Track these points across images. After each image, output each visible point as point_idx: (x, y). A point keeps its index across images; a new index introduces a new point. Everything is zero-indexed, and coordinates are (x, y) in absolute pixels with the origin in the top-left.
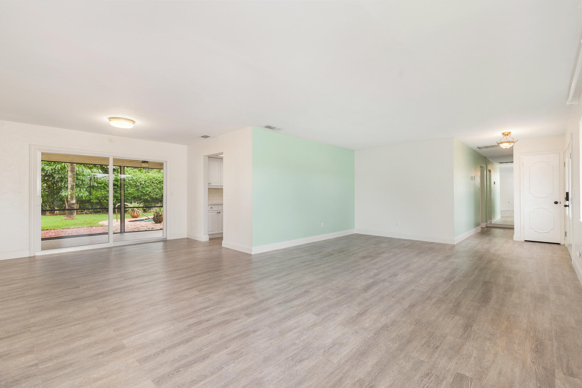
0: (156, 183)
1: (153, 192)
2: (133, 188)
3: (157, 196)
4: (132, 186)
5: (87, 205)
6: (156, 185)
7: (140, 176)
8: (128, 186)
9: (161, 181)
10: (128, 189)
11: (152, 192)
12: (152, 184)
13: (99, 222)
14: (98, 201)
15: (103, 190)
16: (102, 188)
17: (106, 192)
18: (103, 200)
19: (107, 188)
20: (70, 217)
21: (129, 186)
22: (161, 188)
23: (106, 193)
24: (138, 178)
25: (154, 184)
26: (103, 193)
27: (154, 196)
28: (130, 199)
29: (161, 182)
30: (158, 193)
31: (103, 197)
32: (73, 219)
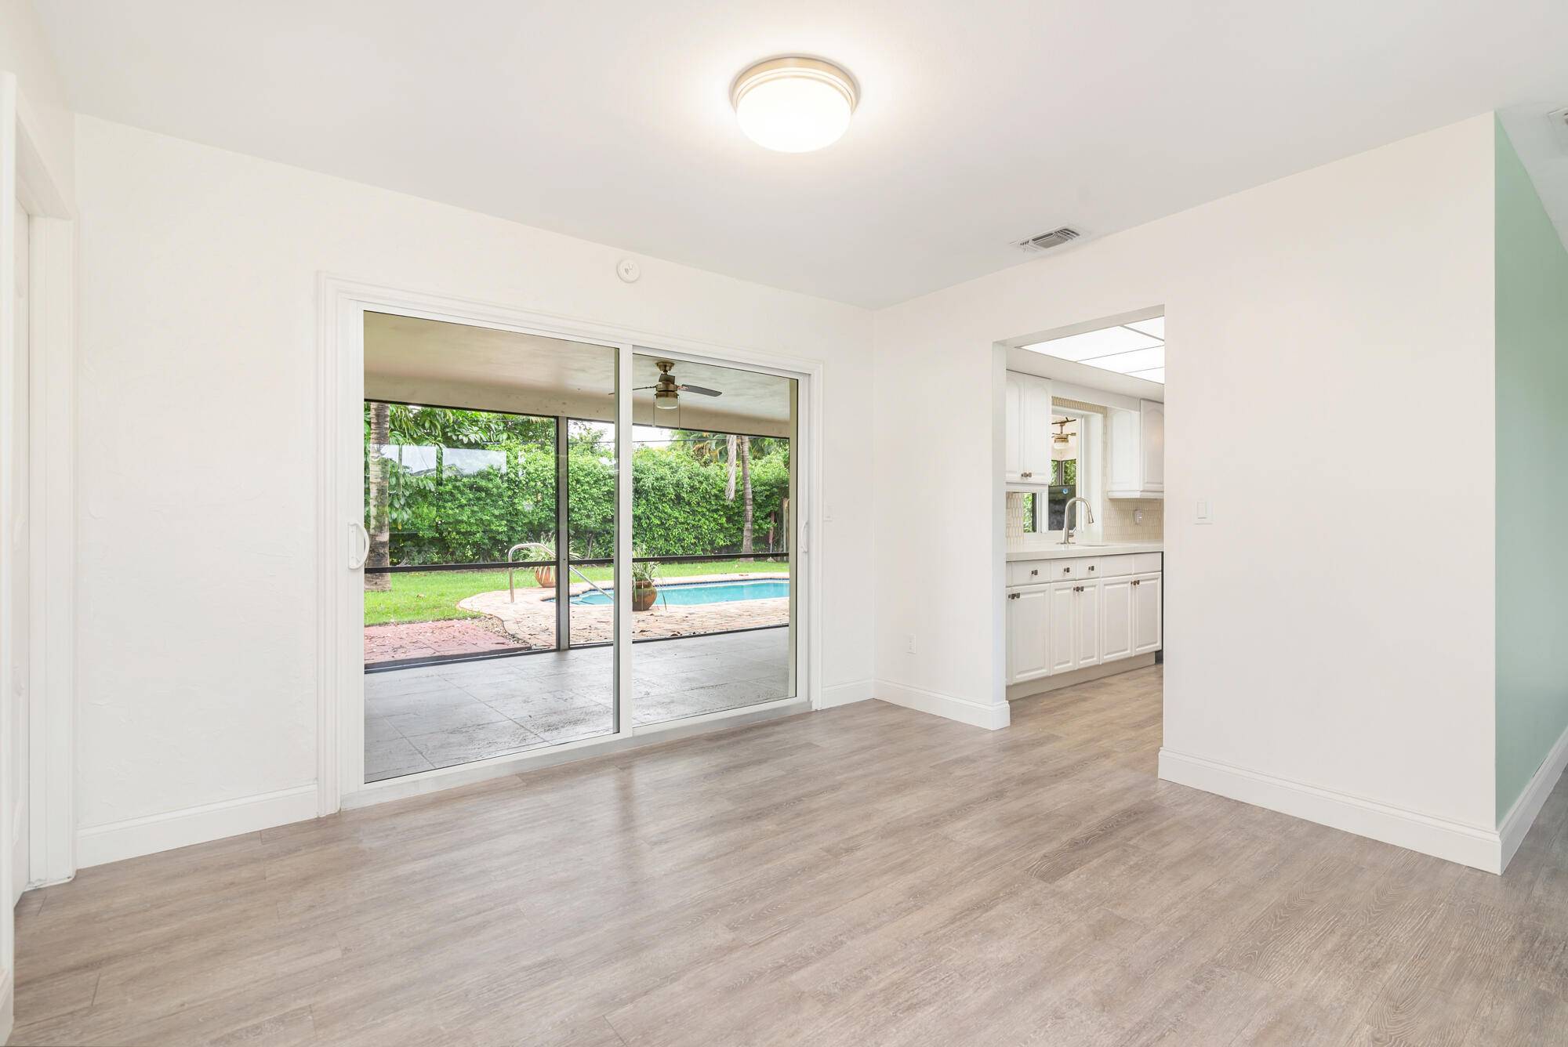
0: (588, 482)
1: (580, 510)
2: (528, 496)
3: (589, 521)
4: (524, 492)
5: (406, 546)
6: (586, 487)
7: (545, 463)
8: (515, 493)
9: (601, 476)
10: (516, 501)
11: (576, 510)
12: (578, 486)
13: (458, 602)
14: (437, 535)
15: (450, 504)
16: (447, 497)
17: (457, 508)
18: (449, 532)
19: (459, 496)
20: (376, 583)
21: (517, 491)
22: (600, 498)
23: (457, 511)
24: (540, 469)
25: (582, 486)
26: (451, 512)
27: (583, 522)
28: (520, 529)
29: (600, 480)
30: (593, 513)
31: (450, 523)
32: (383, 591)
